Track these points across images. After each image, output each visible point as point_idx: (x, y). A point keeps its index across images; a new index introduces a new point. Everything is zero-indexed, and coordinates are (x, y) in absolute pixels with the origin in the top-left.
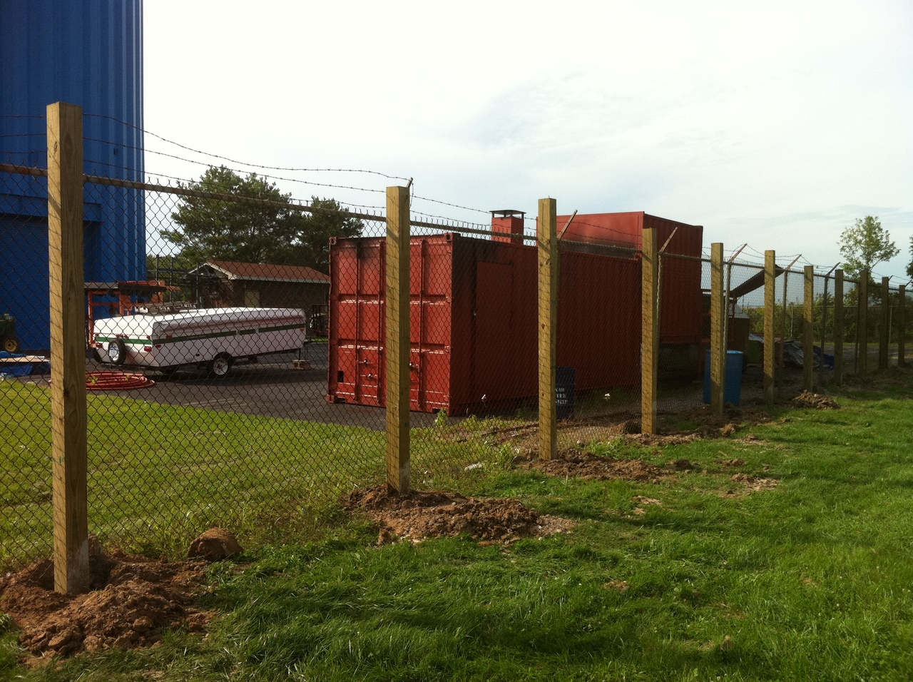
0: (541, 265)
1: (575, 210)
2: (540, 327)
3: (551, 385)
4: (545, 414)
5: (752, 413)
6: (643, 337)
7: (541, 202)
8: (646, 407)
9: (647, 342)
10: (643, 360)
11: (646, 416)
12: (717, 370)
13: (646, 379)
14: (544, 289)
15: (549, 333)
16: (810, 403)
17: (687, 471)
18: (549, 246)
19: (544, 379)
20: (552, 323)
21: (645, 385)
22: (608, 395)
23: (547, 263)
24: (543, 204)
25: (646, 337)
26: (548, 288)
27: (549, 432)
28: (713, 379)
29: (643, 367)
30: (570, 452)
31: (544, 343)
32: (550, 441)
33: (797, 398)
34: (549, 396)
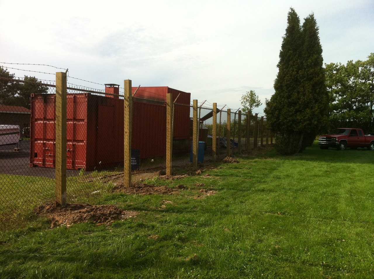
0: (125, 107)
1: (139, 85)
2: (125, 133)
3: (129, 157)
4: (127, 169)
5: (208, 166)
6: (167, 137)
7: (125, 81)
8: (168, 164)
9: (168, 138)
10: (167, 146)
11: (168, 168)
12: (195, 149)
13: (168, 153)
14: (126, 117)
15: (128, 135)
16: (229, 161)
17: (182, 189)
18: (128, 99)
19: (126, 154)
20: (130, 131)
21: (168, 156)
22: (153, 160)
23: (128, 107)
24: (126, 82)
25: (168, 136)
26: (128, 117)
27: (128, 176)
28: (194, 152)
29: (167, 148)
30: (137, 184)
31: (126, 140)
32: (128, 179)
33: (224, 159)
34: (128, 161)
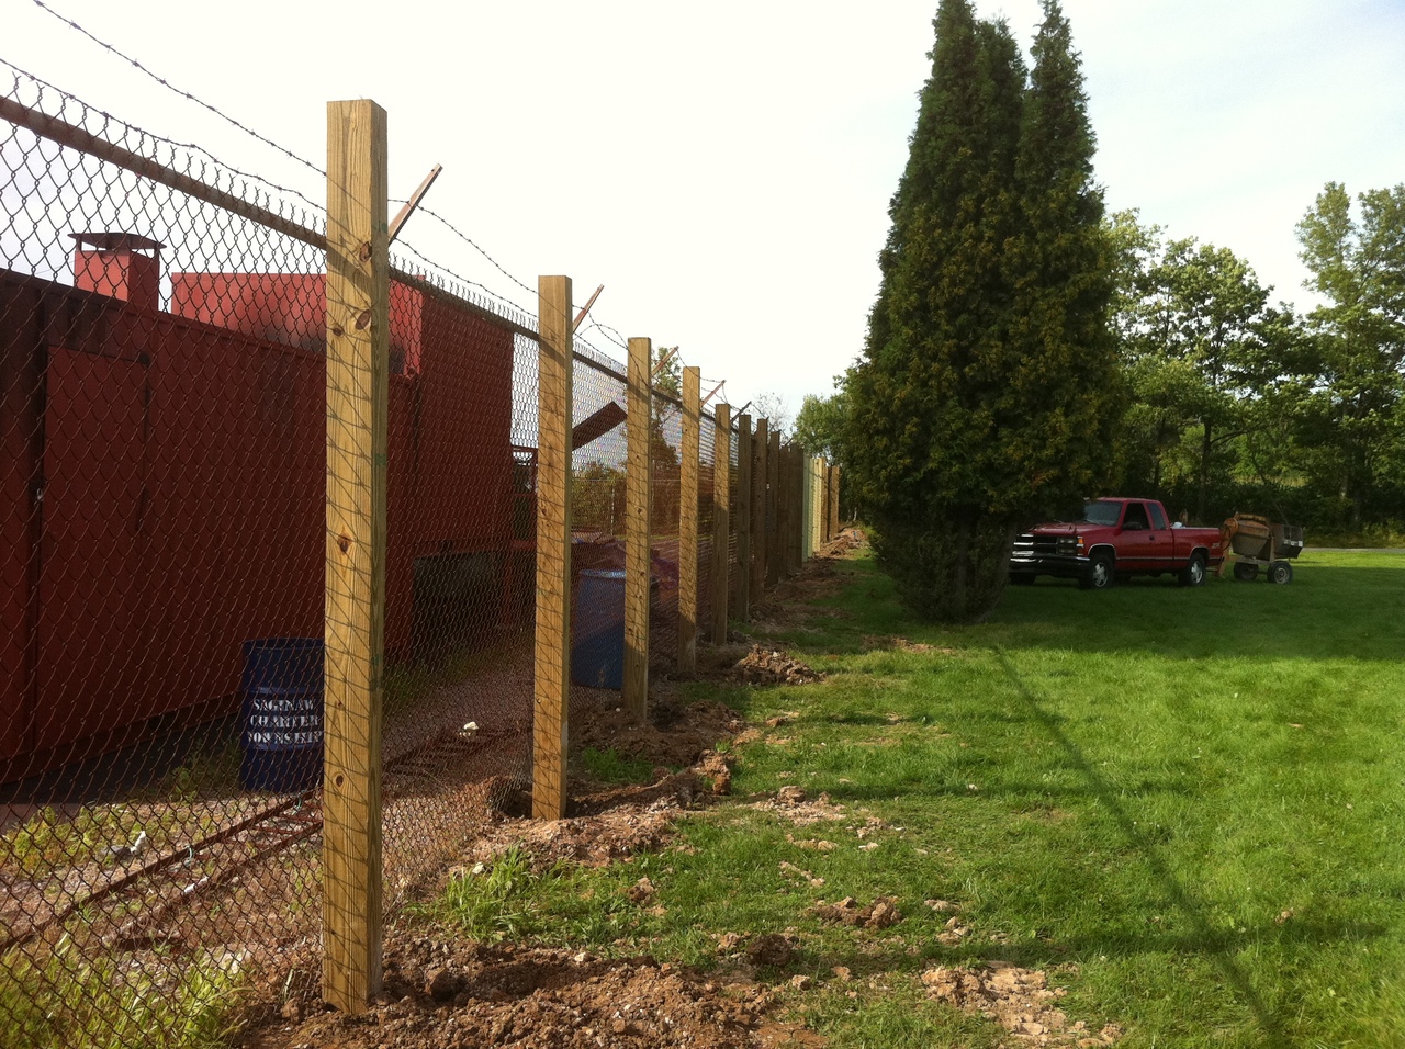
0: (338, 332)
2: (332, 547)
3: (370, 746)
4: (347, 847)
7: (340, 116)
8: (546, 739)
10: (539, 617)
11: (544, 763)
12: (638, 620)
13: (545, 666)
14: (347, 414)
15: (366, 566)
18: (368, 266)
19: (343, 724)
20: (375, 534)
21: (545, 684)
22: (472, 725)
23: (359, 326)
24: (347, 121)
25: (548, 556)
26: (365, 410)
27: (362, 907)
28: (630, 639)
29: (539, 635)
31: (346, 604)
32: (363, 937)
33: (743, 661)
34: (363, 784)
